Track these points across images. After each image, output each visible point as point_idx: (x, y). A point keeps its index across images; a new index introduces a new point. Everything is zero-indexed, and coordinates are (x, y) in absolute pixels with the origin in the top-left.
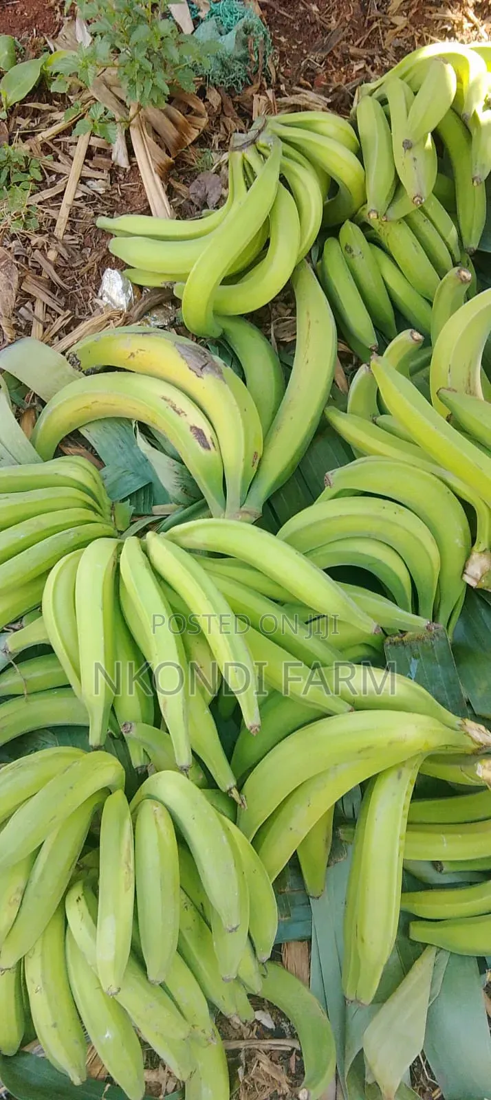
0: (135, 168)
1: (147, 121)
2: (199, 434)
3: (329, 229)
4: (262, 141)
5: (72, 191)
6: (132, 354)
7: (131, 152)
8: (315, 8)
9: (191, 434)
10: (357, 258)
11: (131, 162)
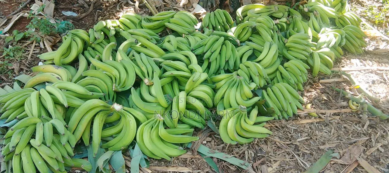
0: (45, 48)
1: (47, 39)
2: (58, 78)
3: (85, 49)
4: (68, 34)
5: (31, 53)
6: (44, 69)
7: (44, 45)
8: (83, 22)
9: (56, 78)
10: (91, 51)
11: (44, 47)
